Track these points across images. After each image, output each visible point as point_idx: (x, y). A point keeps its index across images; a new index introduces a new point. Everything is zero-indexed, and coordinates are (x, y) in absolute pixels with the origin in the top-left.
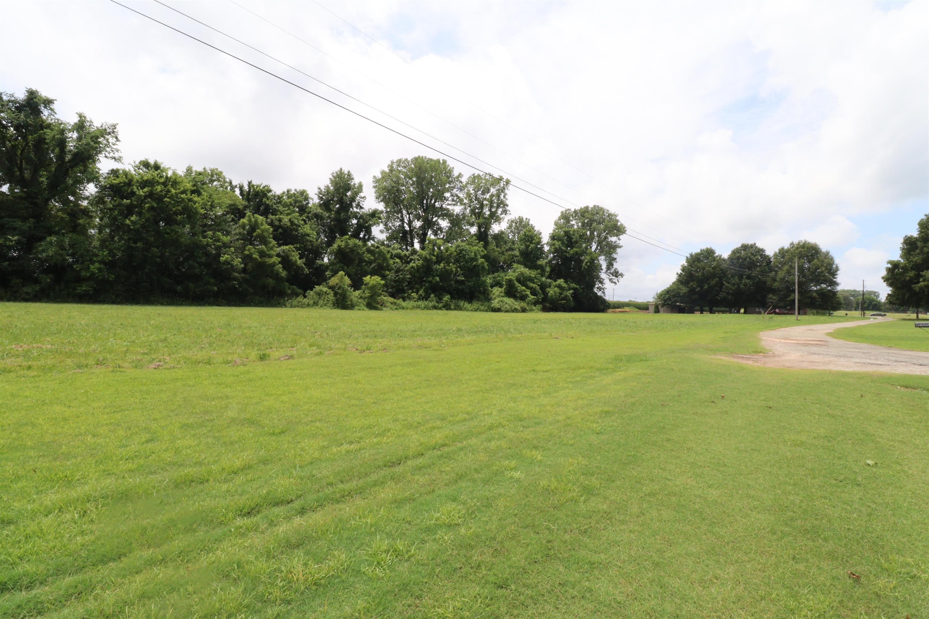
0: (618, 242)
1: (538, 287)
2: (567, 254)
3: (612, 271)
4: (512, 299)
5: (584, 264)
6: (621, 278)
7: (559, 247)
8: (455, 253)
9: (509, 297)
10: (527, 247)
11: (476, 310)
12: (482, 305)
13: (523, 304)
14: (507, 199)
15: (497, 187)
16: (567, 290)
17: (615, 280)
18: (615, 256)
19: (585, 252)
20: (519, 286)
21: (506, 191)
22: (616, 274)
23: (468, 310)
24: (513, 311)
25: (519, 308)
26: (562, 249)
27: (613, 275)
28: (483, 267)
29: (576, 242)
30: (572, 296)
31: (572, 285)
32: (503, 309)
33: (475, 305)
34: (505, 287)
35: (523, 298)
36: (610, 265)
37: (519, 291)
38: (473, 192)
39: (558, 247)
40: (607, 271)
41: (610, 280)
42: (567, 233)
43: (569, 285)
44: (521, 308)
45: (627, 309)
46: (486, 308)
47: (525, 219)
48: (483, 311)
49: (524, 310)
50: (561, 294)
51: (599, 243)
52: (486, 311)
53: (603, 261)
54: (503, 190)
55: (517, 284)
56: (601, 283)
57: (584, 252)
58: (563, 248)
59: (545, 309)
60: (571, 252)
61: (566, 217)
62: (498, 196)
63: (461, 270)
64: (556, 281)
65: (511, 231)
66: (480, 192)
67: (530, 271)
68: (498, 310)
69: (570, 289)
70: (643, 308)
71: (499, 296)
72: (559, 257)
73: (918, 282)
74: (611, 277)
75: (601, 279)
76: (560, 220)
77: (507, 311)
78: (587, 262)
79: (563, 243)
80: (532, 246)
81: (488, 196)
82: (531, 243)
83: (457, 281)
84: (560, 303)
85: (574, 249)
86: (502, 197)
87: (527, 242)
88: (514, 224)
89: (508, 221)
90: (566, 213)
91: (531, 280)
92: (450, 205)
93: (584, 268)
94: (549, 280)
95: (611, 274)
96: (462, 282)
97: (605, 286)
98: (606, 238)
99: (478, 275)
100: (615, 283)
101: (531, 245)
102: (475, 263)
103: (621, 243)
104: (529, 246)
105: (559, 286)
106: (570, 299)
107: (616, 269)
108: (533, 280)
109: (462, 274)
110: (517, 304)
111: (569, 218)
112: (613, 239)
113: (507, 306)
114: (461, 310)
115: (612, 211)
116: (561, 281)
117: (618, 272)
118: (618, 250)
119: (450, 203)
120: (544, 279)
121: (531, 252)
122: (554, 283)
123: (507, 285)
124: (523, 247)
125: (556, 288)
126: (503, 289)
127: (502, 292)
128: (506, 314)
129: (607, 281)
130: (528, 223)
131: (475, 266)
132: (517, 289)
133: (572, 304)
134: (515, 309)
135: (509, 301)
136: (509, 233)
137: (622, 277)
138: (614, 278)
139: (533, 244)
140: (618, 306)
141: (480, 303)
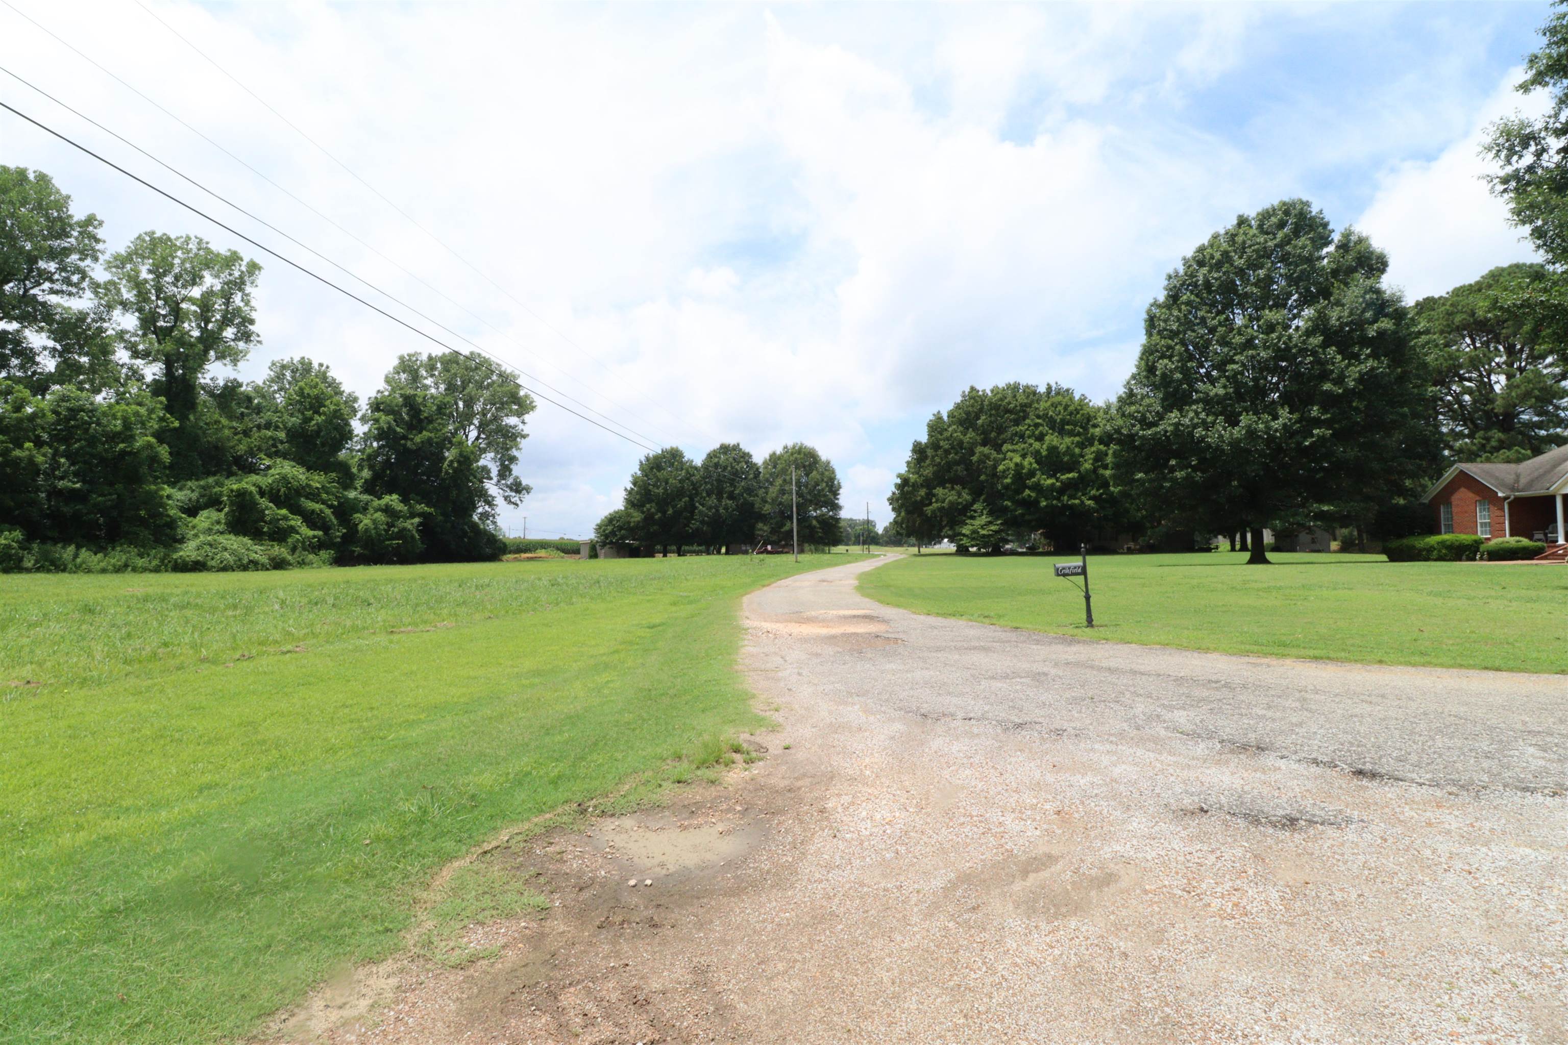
0: (521, 426)
1: (328, 512)
2: (409, 443)
3: (510, 481)
4: (246, 540)
5: (445, 465)
6: (526, 496)
7: (389, 428)
8: (51, 417)
9: (237, 534)
10: (307, 420)
11: (118, 570)
12: (141, 556)
13: (279, 551)
14: (253, 309)
15: (225, 276)
16: (406, 518)
17: (515, 499)
18: (514, 452)
19: (450, 442)
20: (267, 508)
21: (248, 289)
22: (518, 488)
23: (89, 571)
24: (245, 568)
25: (264, 560)
26: (395, 431)
27: (511, 490)
28: (154, 459)
29: (430, 420)
30: (418, 531)
31: (418, 507)
32: (211, 563)
33: (117, 557)
34: (226, 510)
35: (280, 535)
36: (505, 471)
37: (268, 518)
38: (151, 276)
39: (385, 426)
40: (499, 481)
41: (506, 498)
42: (409, 401)
43: (411, 507)
44: (272, 559)
45: (542, 553)
46: (155, 562)
47: (315, 365)
48: (145, 570)
49: (279, 564)
50: (390, 525)
51: (481, 428)
52: (157, 570)
53: (488, 461)
54: (239, 284)
55: (264, 502)
56: (490, 503)
57: (447, 442)
58: (398, 429)
59: (343, 559)
60: (418, 439)
61: (408, 366)
62: (227, 298)
63: (73, 464)
64: (380, 498)
65: (280, 389)
66: (169, 279)
67: (308, 474)
68: (198, 567)
69: (412, 515)
70: (569, 549)
71: (209, 531)
72: (391, 448)
73: (931, 504)
74: (509, 493)
75: (491, 496)
76: (398, 373)
77: (225, 569)
78: (452, 462)
79: (399, 420)
80: (319, 419)
81: (196, 292)
82: (317, 412)
83: (54, 493)
84: (390, 545)
85: (424, 433)
86: (237, 299)
87: (309, 410)
88: (288, 374)
89: (273, 364)
90: (410, 360)
91: (314, 495)
92: (56, 292)
93: (447, 473)
94: (365, 497)
95: (507, 486)
96: (73, 495)
97: (498, 510)
98: (496, 418)
99: (134, 478)
100: (517, 505)
101: (316, 417)
102: (122, 446)
103: (526, 430)
104: (312, 419)
105: (387, 510)
106: (413, 537)
107: (517, 477)
108: (319, 495)
109: (76, 474)
110: (258, 551)
111: (416, 371)
112: (512, 421)
113: (226, 555)
114: (64, 571)
115: (507, 368)
116: (393, 500)
117: (520, 483)
118: (523, 443)
119: (57, 287)
120: (352, 494)
121: (318, 433)
122: (376, 503)
123: (232, 504)
124: (295, 420)
125: (380, 513)
126: (222, 515)
127: (218, 522)
128: (222, 575)
129: (499, 501)
130: (325, 373)
131: (123, 453)
132: (264, 515)
133: (420, 546)
134: (251, 561)
135: (237, 544)
136: (275, 392)
137: (528, 493)
138: (513, 494)
139: (320, 415)
140: (524, 548)
141: (134, 551)
